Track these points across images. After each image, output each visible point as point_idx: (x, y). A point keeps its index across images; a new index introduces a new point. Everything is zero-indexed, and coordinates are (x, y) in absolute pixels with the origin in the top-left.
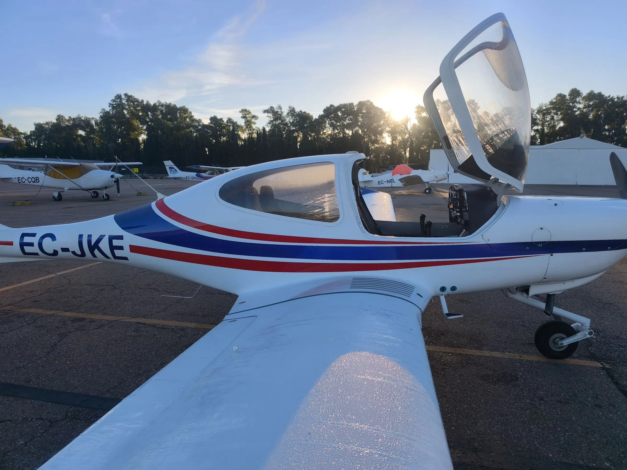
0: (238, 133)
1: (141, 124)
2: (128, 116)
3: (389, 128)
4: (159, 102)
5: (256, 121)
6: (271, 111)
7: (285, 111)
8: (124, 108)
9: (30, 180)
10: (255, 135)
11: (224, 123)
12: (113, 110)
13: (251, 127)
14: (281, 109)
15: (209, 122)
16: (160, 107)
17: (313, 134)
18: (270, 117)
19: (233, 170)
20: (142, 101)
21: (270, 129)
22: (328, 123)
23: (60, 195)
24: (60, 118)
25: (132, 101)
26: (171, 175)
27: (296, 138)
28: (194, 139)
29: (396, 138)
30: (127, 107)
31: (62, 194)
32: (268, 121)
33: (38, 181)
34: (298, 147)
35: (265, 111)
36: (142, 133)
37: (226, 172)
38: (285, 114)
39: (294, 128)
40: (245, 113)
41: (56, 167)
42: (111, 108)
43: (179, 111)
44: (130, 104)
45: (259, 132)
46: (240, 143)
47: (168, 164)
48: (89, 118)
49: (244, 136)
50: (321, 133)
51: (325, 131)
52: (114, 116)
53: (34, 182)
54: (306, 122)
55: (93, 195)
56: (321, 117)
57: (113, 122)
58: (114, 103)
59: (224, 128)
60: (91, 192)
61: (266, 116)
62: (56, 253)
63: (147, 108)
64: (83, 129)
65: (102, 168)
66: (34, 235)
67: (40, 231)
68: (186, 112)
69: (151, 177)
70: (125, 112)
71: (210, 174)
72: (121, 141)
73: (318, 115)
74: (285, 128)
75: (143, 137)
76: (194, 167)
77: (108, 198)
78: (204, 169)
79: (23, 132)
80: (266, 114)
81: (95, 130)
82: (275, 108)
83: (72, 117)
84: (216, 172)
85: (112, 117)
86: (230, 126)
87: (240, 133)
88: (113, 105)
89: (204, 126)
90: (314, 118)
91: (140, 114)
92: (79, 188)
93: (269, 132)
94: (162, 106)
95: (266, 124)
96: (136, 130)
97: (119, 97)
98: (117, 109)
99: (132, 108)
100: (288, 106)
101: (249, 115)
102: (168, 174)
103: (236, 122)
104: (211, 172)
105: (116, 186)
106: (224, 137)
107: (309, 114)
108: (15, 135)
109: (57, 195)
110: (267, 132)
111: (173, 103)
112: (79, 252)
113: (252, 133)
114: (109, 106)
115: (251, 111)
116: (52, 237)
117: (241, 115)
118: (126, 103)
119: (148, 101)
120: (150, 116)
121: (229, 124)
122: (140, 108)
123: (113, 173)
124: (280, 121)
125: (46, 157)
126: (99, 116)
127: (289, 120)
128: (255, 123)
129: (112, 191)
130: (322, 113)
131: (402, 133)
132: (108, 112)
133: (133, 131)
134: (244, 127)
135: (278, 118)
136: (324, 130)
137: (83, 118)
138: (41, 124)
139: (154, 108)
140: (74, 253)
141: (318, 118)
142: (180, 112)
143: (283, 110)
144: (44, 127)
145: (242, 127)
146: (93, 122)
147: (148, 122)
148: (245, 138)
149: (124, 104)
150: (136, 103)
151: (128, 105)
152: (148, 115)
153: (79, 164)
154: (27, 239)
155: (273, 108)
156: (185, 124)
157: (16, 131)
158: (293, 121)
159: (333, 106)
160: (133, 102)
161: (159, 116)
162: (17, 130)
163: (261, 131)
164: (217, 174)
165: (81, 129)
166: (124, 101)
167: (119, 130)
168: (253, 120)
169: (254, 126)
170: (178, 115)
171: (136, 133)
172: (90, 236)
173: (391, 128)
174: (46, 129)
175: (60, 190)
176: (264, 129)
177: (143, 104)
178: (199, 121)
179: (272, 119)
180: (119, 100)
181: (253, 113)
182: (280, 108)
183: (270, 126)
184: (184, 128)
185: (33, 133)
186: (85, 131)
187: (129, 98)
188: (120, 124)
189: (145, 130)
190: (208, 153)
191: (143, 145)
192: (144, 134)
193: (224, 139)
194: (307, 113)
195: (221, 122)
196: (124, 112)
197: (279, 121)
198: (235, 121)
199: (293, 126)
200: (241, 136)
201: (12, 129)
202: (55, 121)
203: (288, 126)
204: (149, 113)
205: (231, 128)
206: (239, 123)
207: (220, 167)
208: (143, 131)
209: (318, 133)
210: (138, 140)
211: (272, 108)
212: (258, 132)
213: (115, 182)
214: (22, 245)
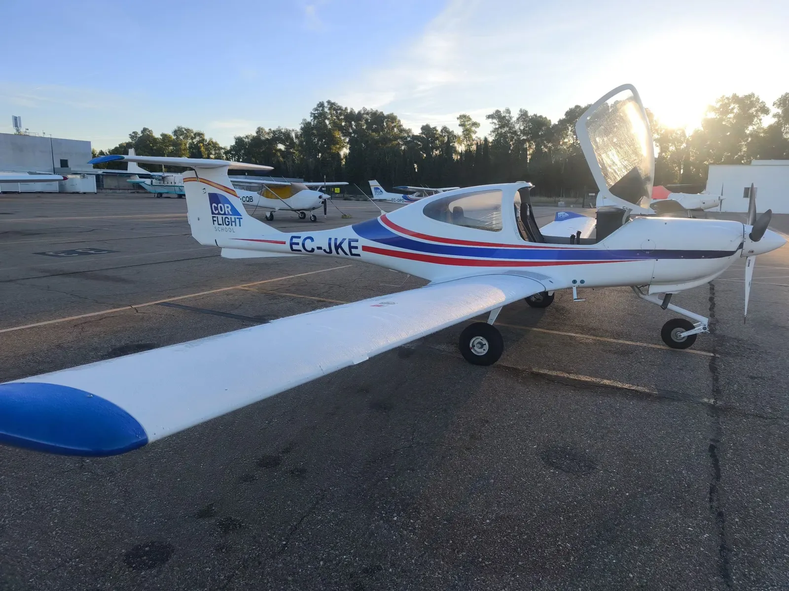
0: (453, 145)
1: (344, 136)
2: (330, 127)
3: (658, 134)
4: (365, 109)
5: (477, 130)
6: (497, 115)
7: (515, 115)
8: (326, 118)
9: (244, 199)
10: (474, 147)
11: (437, 132)
12: (314, 121)
13: (470, 137)
14: (510, 113)
15: (421, 132)
16: (365, 116)
17: (550, 145)
18: (495, 124)
19: (444, 191)
20: (346, 109)
21: (494, 139)
22: (570, 130)
23: (271, 215)
24: (260, 131)
25: (334, 109)
26: (376, 196)
27: (526, 150)
28: (402, 154)
29: (668, 148)
30: (329, 116)
31: (273, 213)
32: (492, 129)
33: (251, 200)
34: (528, 161)
35: (489, 117)
36: (344, 147)
37: (435, 194)
38: (514, 119)
39: (525, 138)
40: (464, 120)
41: (270, 186)
42: (312, 118)
43: (386, 120)
44: (332, 112)
45: (479, 144)
46: (455, 157)
47: (374, 183)
48: (290, 131)
49: (461, 148)
50: (561, 143)
51: (566, 140)
52: (315, 127)
53: (248, 201)
54: (541, 129)
55: (300, 216)
56: (561, 121)
57: (313, 133)
58: (316, 112)
59: (437, 138)
60: (299, 212)
61: (490, 123)
62: (313, 250)
63: (351, 117)
64: (283, 142)
65: (311, 188)
66: (299, 237)
67: (304, 235)
68: (394, 121)
69: (352, 198)
70: (327, 122)
71: (419, 196)
72: (321, 156)
73: (558, 120)
74: (513, 138)
75: (345, 151)
76: (401, 188)
77: (315, 220)
78: (411, 190)
79: (223, 146)
80: (490, 120)
81: (295, 143)
82: (502, 112)
83: (273, 129)
84: (424, 193)
85: (313, 129)
86: (445, 136)
87: (456, 145)
88: (315, 114)
89: (415, 137)
90: (552, 123)
91: (343, 124)
92: (289, 208)
93: (492, 142)
94: (368, 114)
95: (490, 133)
96: (338, 144)
97: (321, 105)
98: (319, 119)
99: (335, 118)
100: (519, 109)
101: (469, 122)
102: (372, 194)
103: (453, 131)
104: (419, 194)
105: (322, 209)
106: (436, 151)
107: (546, 118)
108: (215, 150)
109: (270, 214)
110: (489, 142)
111: (380, 111)
112: (328, 250)
113: (471, 145)
114: (311, 116)
115: (471, 117)
116: (312, 239)
117: (458, 122)
118: (328, 112)
119: (352, 109)
120: (353, 126)
121: (444, 134)
122: (343, 117)
123: (321, 194)
124: (508, 129)
125: (246, 174)
126: (300, 127)
127: (519, 127)
128: (475, 132)
129: (319, 213)
130: (563, 117)
131: (677, 141)
132: (309, 123)
133: (334, 145)
134: (462, 138)
135: (504, 125)
136: (564, 139)
137: (283, 131)
138: (241, 138)
139: (358, 117)
140: (325, 250)
141: (557, 123)
142: (388, 121)
143: (512, 115)
144: (244, 141)
145: (459, 138)
146: (293, 135)
147: (351, 133)
148: (461, 151)
149: (327, 112)
150: (339, 112)
151: (331, 114)
152: (351, 125)
153: (290, 184)
154: (295, 240)
155: (500, 112)
156: (393, 135)
157: (217, 146)
158: (524, 128)
159: (580, 106)
160: (336, 110)
161: (363, 126)
162: (217, 144)
163: (482, 141)
164: (425, 196)
165: (280, 143)
166: (326, 110)
167: (320, 142)
168: (473, 128)
169: (474, 136)
170: (385, 124)
171: (338, 146)
172: (336, 239)
173: (662, 134)
174: (246, 143)
175: (272, 210)
176: (486, 140)
177: (347, 113)
178: (410, 131)
179: (497, 126)
180: (321, 108)
181: (474, 120)
182: (508, 111)
183: (495, 135)
184: (391, 140)
185: (233, 148)
186: (284, 145)
187: (332, 105)
188: (321, 136)
189: (348, 143)
190: (416, 171)
191: (344, 160)
192: (346, 148)
193: (437, 152)
194: (544, 117)
195: (435, 132)
196: (325, 123)
197: (506, 129)
198: (451, 130)
199: (524, 134)
200: (457, 148)
201: (213, 144)
202: (255, 134)
203: (518, 135)
204: (353, 123)
205: (446, 139)
206: (456, 133)
207: (430, 188)
208: (345, 144)
209: (556, 142)
210: (338, 155)
211: (498, 112)
212: (477, 143)
213: (323, 203)
214: (292, 244)
